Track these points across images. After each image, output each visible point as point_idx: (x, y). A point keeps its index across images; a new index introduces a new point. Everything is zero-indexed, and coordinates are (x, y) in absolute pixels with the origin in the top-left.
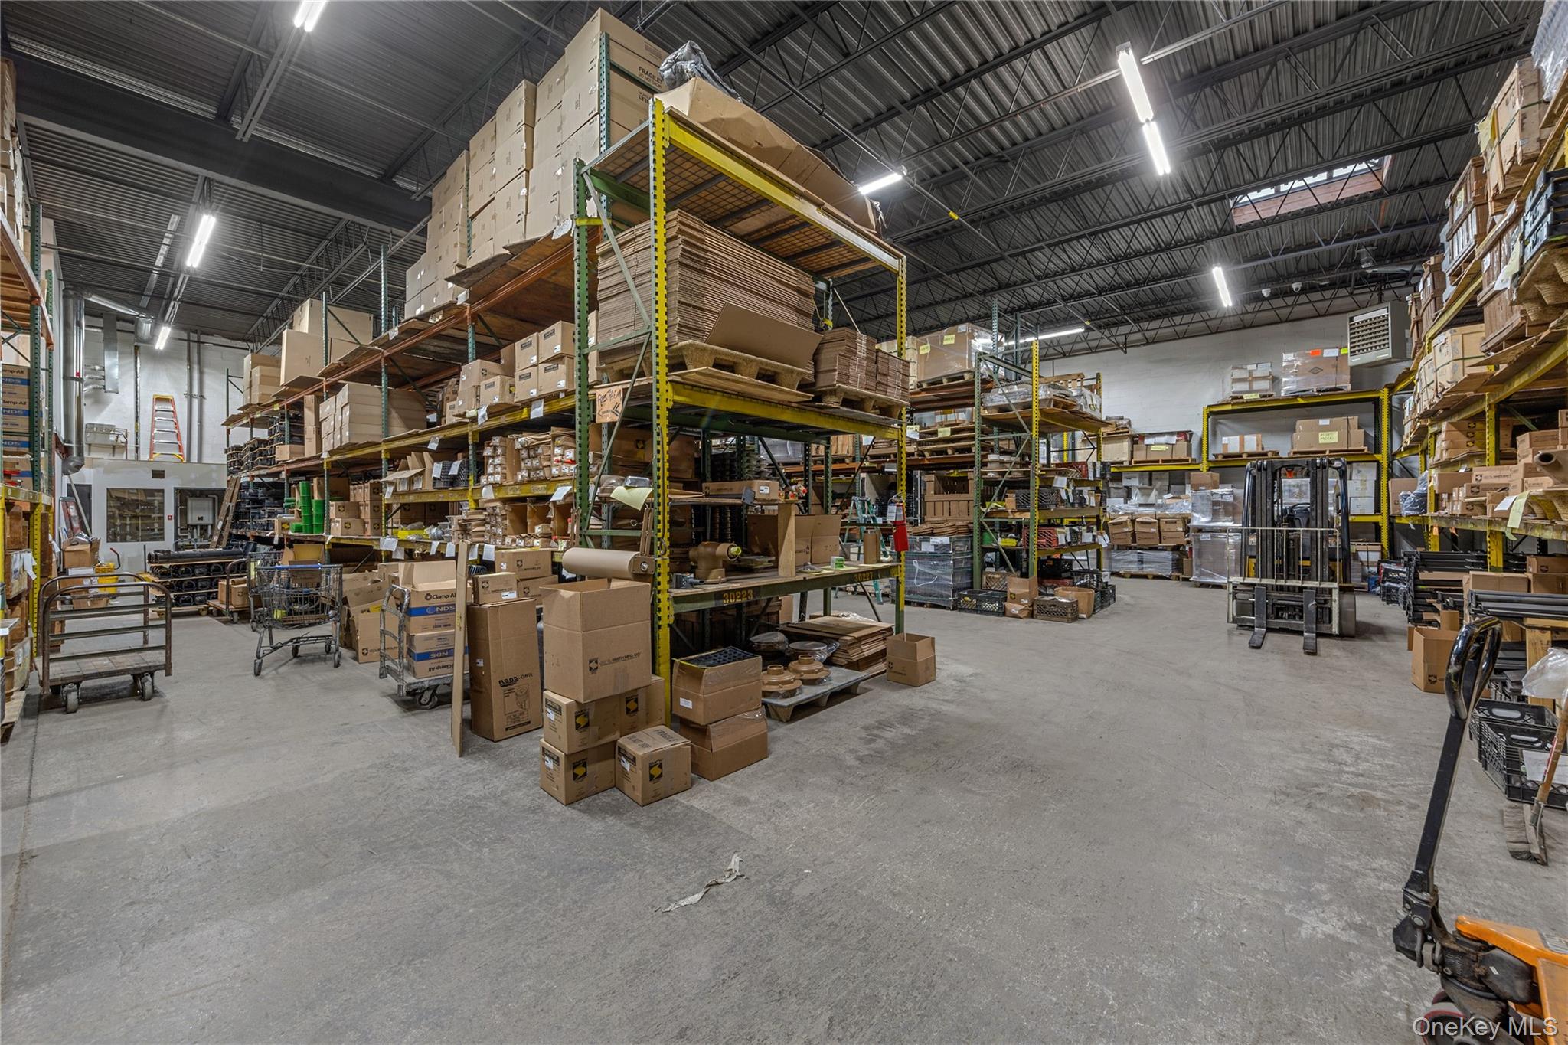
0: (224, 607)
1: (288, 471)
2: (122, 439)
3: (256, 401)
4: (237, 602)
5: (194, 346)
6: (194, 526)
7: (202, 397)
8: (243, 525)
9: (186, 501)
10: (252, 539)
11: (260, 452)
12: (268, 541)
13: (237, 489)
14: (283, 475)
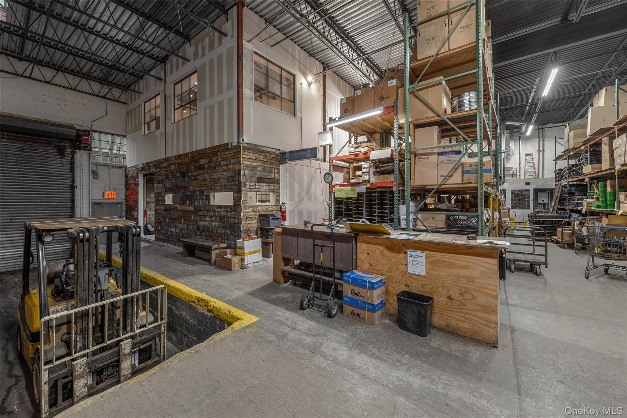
0: (560, 240)
1: (589, 178)
2: (515, 172)
3: (571, 147)
4: (567, 239)
5: (541, 130)
6: (541, 204)
7: (543, 151)
8: (563, 204)
9: (537, 194)
10: (568, 211)
11: (573, 170)
12: (579, 212)
13: (561, 188)
14: (587, 180)
